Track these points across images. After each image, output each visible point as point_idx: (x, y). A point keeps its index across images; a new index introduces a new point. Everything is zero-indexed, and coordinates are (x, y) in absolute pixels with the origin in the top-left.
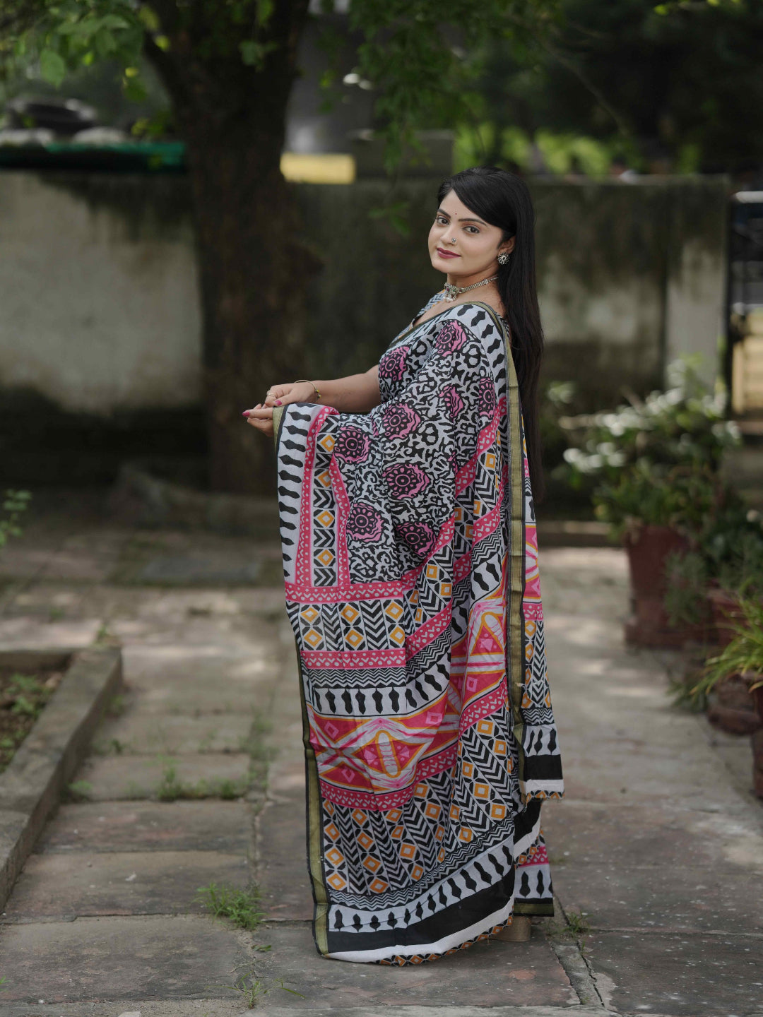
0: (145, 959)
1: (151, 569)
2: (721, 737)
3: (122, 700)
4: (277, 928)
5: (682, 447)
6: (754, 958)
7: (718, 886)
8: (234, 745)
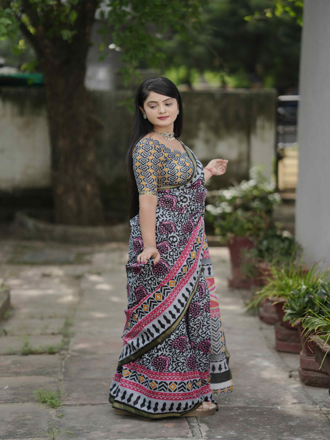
0: (9, 422)
1: (27, 257)
2: (264, 326)
3: (9, 313)
4: (67, 407)
5: (256, 204)
6: (267, 416)
7: (256, 387)
8: (56, 331)
